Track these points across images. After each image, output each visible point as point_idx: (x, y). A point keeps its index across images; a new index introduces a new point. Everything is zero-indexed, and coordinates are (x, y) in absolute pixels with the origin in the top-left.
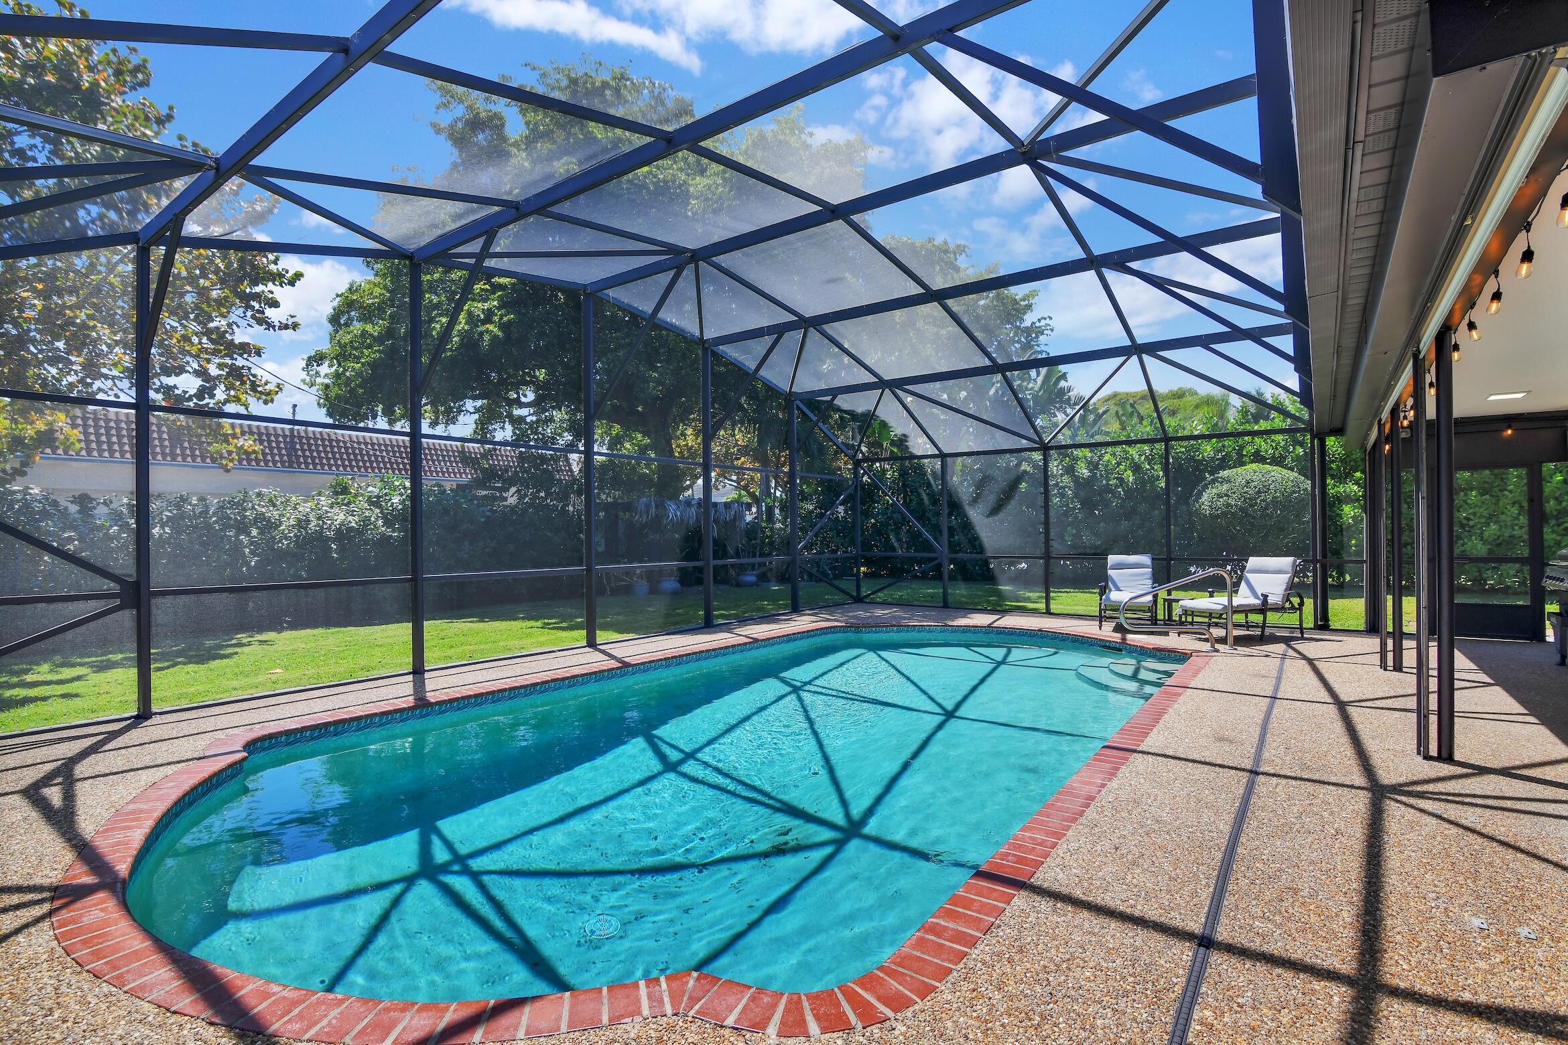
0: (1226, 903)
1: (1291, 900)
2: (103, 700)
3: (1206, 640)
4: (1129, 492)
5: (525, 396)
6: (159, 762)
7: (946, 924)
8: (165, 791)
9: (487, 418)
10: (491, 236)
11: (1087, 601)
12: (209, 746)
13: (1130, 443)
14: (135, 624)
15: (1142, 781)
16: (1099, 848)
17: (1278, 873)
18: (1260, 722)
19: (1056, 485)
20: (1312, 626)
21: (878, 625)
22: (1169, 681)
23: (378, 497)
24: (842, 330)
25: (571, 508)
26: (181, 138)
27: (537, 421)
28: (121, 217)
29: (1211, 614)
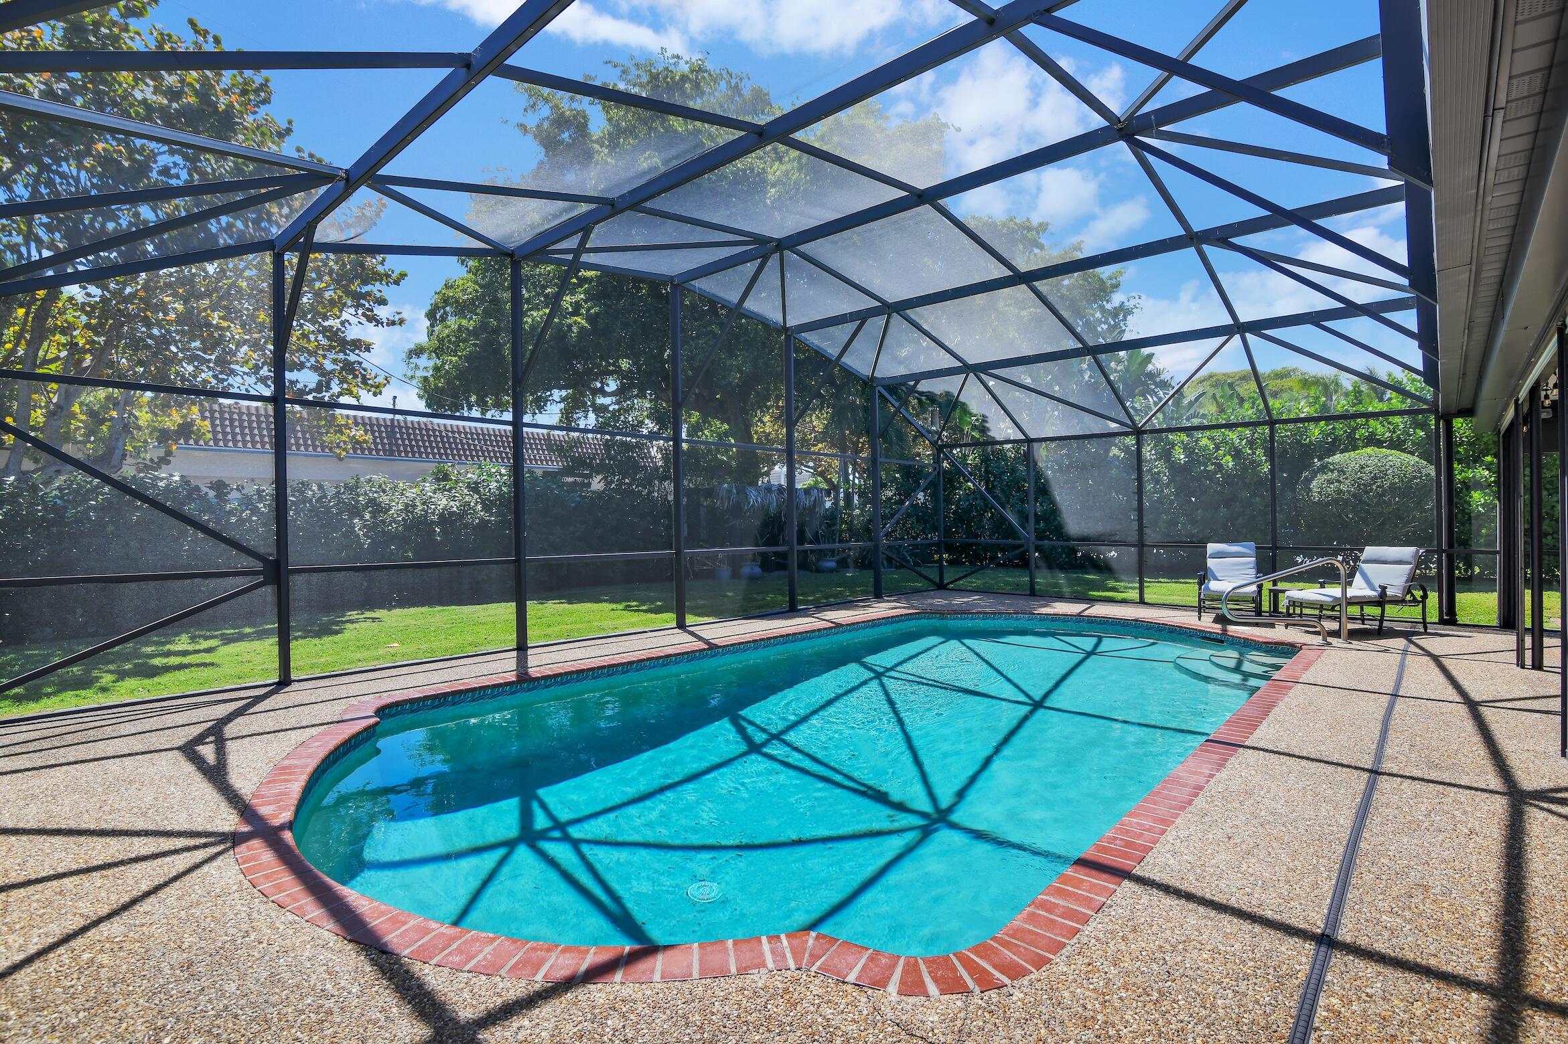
0: (1349, 896)
1: (1422, 897)
2: (246, 668)
3: (1318, 633)
4: (1228, 477)
5: (608, 385)
6: (304, 724)
7: (1056, 901)
8: (314, 749)
9: (573, 406)
10: (587, 231)
11: (1186, 591)
12: (345, 711)
13: (1231, 426)
14: (275, 599)
15: (1253, 773)
16: (1210, 836)
17: (1406, 870)
18: (1380, 718)
19: (1150, 470)
20: (1437, 620)
21: (963, 612)
22: (1276, 675)
23: (476, 483)
24: (926, 316)
25: (656, 494)
26: (299, 150)
27: (619, 410)
28: (247, 226)
29: (1322, 606)
